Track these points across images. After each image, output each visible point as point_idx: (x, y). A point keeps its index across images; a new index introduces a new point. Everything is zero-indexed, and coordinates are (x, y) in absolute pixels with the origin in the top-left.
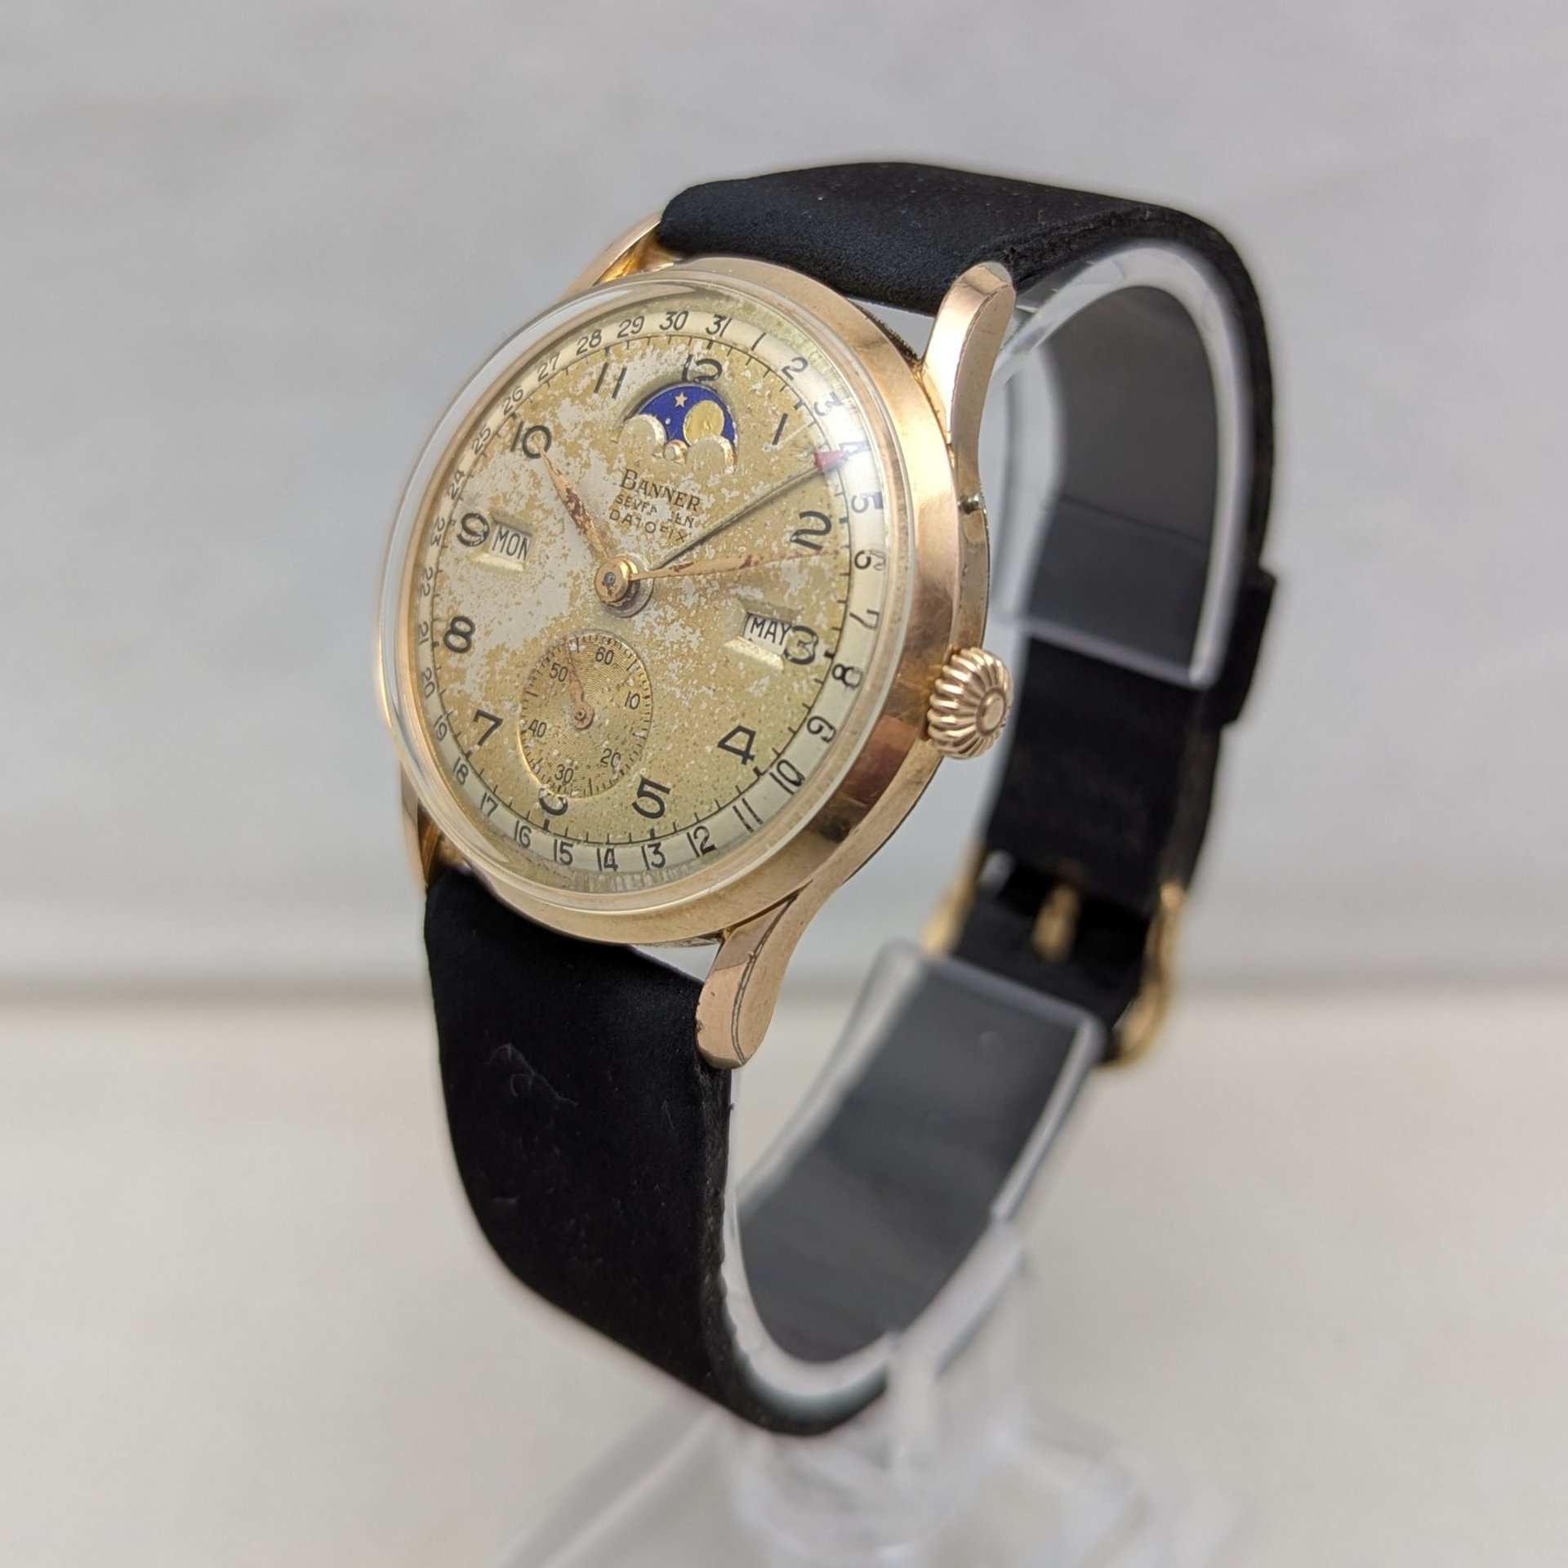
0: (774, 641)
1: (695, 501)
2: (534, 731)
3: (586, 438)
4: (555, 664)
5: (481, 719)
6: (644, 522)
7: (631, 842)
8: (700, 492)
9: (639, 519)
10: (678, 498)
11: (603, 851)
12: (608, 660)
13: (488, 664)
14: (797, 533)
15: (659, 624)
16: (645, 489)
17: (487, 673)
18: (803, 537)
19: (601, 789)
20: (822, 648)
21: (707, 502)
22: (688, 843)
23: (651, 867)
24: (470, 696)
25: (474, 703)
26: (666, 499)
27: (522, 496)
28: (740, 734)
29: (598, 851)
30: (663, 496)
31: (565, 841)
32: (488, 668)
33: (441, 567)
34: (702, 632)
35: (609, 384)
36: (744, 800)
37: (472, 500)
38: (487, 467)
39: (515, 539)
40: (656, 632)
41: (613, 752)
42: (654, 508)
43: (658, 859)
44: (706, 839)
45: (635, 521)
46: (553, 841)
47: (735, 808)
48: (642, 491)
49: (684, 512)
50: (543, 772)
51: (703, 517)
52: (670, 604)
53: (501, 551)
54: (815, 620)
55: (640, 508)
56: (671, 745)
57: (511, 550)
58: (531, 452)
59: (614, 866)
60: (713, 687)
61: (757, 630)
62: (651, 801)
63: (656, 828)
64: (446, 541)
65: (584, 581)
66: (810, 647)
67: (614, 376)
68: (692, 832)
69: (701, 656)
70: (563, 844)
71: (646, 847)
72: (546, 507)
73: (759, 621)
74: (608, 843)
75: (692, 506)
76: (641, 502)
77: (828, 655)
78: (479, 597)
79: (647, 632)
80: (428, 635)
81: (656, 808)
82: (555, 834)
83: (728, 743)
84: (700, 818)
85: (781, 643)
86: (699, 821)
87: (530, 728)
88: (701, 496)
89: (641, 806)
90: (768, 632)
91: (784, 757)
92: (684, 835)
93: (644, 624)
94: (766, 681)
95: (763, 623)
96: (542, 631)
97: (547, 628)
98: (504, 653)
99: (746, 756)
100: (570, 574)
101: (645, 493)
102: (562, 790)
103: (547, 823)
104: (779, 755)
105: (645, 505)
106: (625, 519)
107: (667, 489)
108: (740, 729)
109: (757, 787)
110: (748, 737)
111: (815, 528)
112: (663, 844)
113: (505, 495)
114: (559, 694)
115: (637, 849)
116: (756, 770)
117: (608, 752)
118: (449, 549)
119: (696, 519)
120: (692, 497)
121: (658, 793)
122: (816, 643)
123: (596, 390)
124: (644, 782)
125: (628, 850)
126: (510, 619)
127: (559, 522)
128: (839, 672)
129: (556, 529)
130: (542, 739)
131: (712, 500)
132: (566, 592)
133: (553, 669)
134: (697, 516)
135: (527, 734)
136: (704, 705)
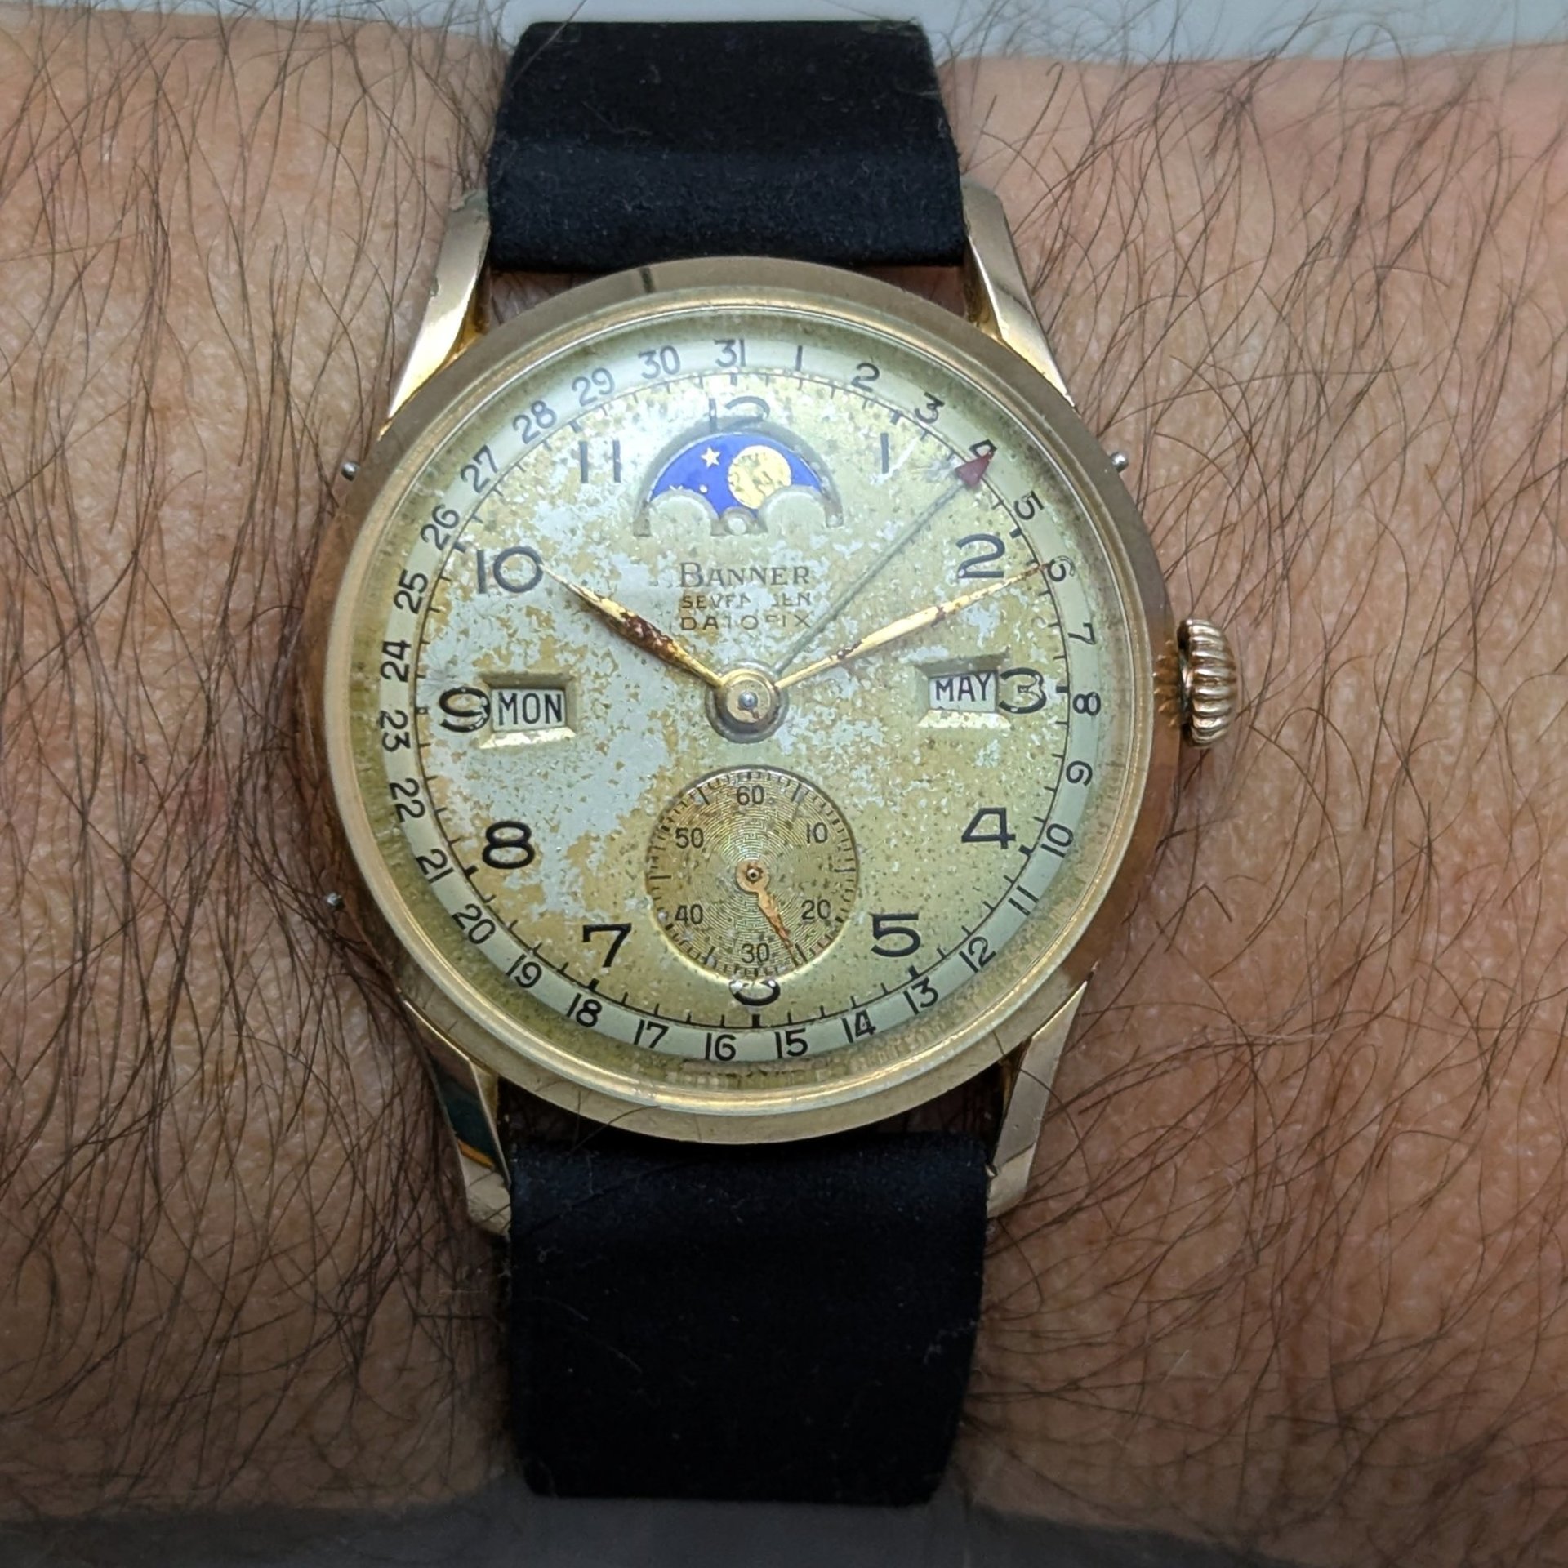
0: (973, 699)
1: (801, 572)
2: (685, 919)
3: (599, 543)
4: (678, 830)
5: (593, 935)
6: (735, 618)
7: (886, 993)
8: (803, 559)
9: (728, 618)
10: (775, 576)
11: (851, 1019)
12: (758, 799)
13: (573, 865)
14: (964, 566)
15: (815, 731)
16: (720, 579)
17: (578, 876)
18: (972, 569)
19: (817, 949)
20: (1050, 686)
21: (818, 569)
22: (964, 963)
23: (920, 1009)
24: (563, 913)
25: (575, 918)
26: (757, 582)
27: (528, 644)
28: (986, 817)
29: (845, 1022)
30: (752, 579)
31: (789, 1029)
32: (576, 870)
33: (429, 773)
34: (881, 720)
35: (600, 467)
36: (1019, 888)
37: (444, 674)
38: (446, 623)
39: (531, 701)
40: (815, 742)
41: (816, 902)
42: (743, 596)
43: (929, 996)
44: (985, 949)
45: (720, 621)
46: (774, 1037)
47: (1012, 901)
48: (716, 583)
49: (791, 591)
50: (722, 962)
51: (823, 588)
52: (819, 703)
53: (516, 722)
54: (1029, 656)
55: (723, 604)
56: (897, 864)
57: (531, 715)
58: (515, 584)
59: (871, 1030)
60: (925, 777)
61: (945, 695)
62: (895, 937)
63: (916, 965)
64: (421, 738)
65: (678, 717)
66: (1035, 689)
67: (605, 455)
68: (965, 949)
69: (893, 748)
70: (788, 1034)
71: (910, 991)
72: (574, 646)
73: (944, 682)
74: (855, 1006)
75: (800, 580)
76: (721, 597)
77: (1060, 690)
78: (517, 789)
79: (803, 747)
80: (450, 864)
81: (908, 941)
82: (773, 1027)
83: (974, 833)
84: (971, 930)
85: (984, 698)
86: (970, 934)
87: (677, 918)
88: (808, 564)
89: (884, 948)
90: (961, 691)
91: (1050, 822)
92: (956, 957)
93: (793, 739)
94: (994, 745)
95: (950, 684)
96: (641, 798)
97: (648, 791)
98: (593, 843)
99: (1004, 838)
100: (653, 715)
101: (722, 584)
102: (761, 972)
103: (756, 1018)
104: (1044, 822)
105: (728, 599)
106: (707, 624)
107: (753, 569)
108: (983, 812)
109: (1030, 867)
110: (997, 817)
111: (983, 553)
112: (931, 977)
113: (497, 650)
114: (703, 864)
115: (900, 997)
116: (1023, 850)
117: (808, 906)
118: (433, 748)
119: (813, 593)
120: (796, 569)
121: (904, 924)
122: (1041, 682)
123: (584, 479)
124: (877, 920)
125: (886, 1003)
126: (583, 800)
127: (603, 658)
128: (1080, 704)
129: (607, 666)
130: (704, 925)
131: (827, 563)
132: (658, 737)
133: (678, 837)
134: (813, 587)
135: (675, 928)
136: (923, 802)
